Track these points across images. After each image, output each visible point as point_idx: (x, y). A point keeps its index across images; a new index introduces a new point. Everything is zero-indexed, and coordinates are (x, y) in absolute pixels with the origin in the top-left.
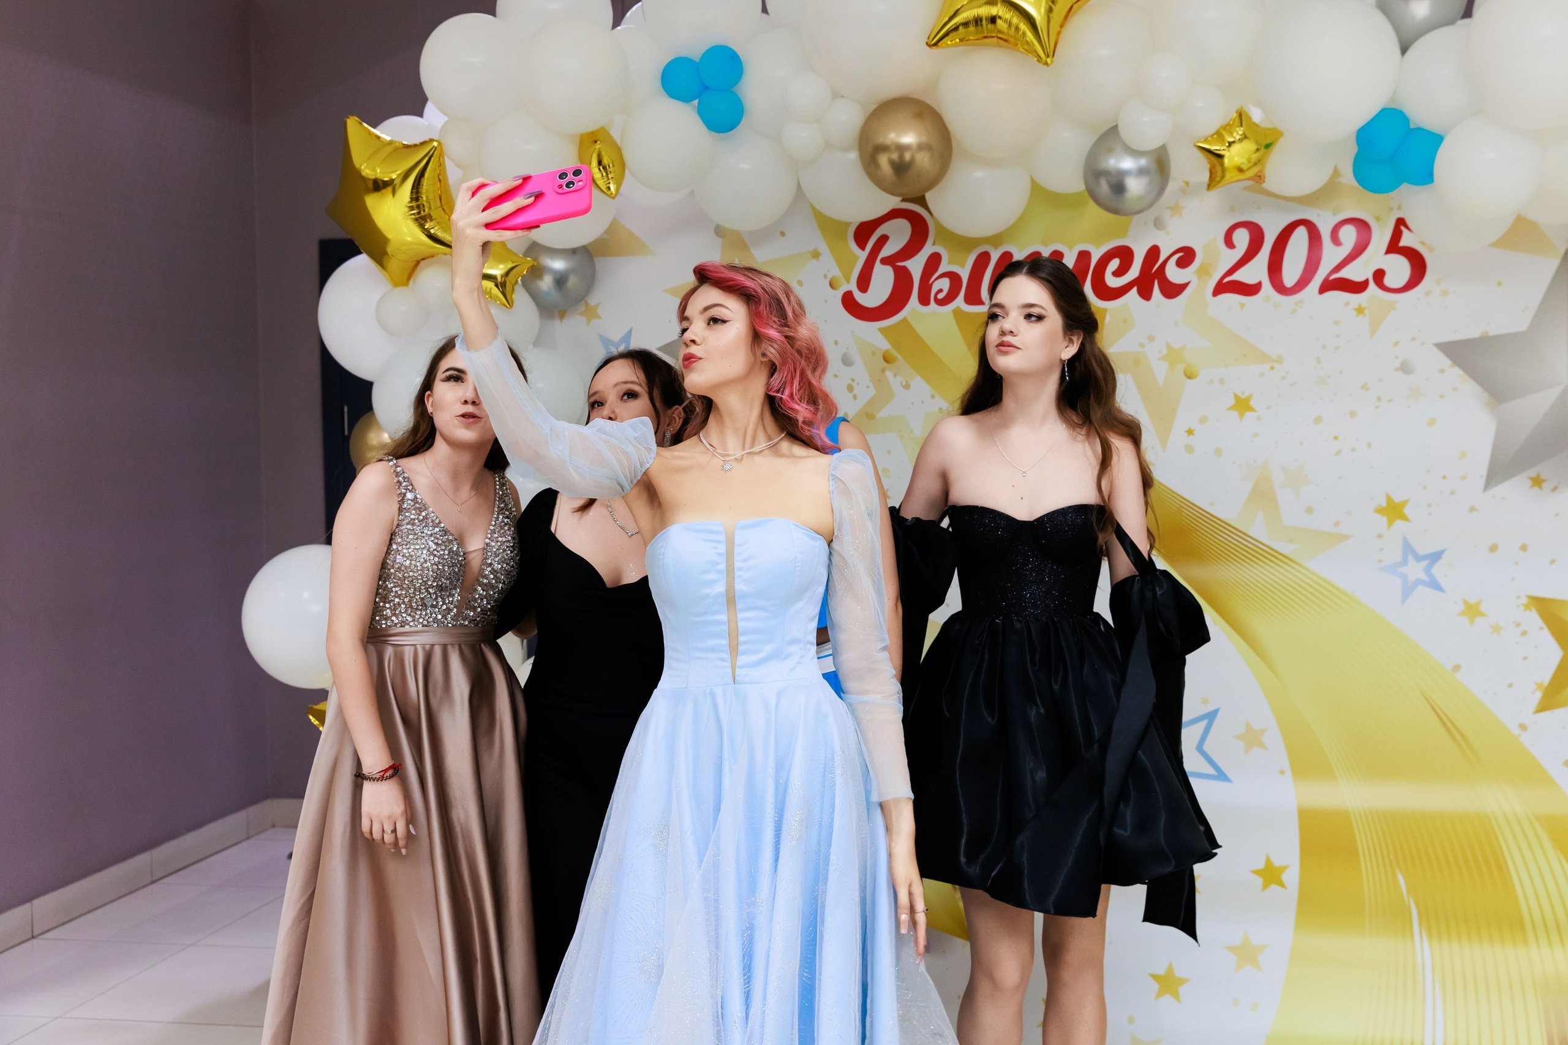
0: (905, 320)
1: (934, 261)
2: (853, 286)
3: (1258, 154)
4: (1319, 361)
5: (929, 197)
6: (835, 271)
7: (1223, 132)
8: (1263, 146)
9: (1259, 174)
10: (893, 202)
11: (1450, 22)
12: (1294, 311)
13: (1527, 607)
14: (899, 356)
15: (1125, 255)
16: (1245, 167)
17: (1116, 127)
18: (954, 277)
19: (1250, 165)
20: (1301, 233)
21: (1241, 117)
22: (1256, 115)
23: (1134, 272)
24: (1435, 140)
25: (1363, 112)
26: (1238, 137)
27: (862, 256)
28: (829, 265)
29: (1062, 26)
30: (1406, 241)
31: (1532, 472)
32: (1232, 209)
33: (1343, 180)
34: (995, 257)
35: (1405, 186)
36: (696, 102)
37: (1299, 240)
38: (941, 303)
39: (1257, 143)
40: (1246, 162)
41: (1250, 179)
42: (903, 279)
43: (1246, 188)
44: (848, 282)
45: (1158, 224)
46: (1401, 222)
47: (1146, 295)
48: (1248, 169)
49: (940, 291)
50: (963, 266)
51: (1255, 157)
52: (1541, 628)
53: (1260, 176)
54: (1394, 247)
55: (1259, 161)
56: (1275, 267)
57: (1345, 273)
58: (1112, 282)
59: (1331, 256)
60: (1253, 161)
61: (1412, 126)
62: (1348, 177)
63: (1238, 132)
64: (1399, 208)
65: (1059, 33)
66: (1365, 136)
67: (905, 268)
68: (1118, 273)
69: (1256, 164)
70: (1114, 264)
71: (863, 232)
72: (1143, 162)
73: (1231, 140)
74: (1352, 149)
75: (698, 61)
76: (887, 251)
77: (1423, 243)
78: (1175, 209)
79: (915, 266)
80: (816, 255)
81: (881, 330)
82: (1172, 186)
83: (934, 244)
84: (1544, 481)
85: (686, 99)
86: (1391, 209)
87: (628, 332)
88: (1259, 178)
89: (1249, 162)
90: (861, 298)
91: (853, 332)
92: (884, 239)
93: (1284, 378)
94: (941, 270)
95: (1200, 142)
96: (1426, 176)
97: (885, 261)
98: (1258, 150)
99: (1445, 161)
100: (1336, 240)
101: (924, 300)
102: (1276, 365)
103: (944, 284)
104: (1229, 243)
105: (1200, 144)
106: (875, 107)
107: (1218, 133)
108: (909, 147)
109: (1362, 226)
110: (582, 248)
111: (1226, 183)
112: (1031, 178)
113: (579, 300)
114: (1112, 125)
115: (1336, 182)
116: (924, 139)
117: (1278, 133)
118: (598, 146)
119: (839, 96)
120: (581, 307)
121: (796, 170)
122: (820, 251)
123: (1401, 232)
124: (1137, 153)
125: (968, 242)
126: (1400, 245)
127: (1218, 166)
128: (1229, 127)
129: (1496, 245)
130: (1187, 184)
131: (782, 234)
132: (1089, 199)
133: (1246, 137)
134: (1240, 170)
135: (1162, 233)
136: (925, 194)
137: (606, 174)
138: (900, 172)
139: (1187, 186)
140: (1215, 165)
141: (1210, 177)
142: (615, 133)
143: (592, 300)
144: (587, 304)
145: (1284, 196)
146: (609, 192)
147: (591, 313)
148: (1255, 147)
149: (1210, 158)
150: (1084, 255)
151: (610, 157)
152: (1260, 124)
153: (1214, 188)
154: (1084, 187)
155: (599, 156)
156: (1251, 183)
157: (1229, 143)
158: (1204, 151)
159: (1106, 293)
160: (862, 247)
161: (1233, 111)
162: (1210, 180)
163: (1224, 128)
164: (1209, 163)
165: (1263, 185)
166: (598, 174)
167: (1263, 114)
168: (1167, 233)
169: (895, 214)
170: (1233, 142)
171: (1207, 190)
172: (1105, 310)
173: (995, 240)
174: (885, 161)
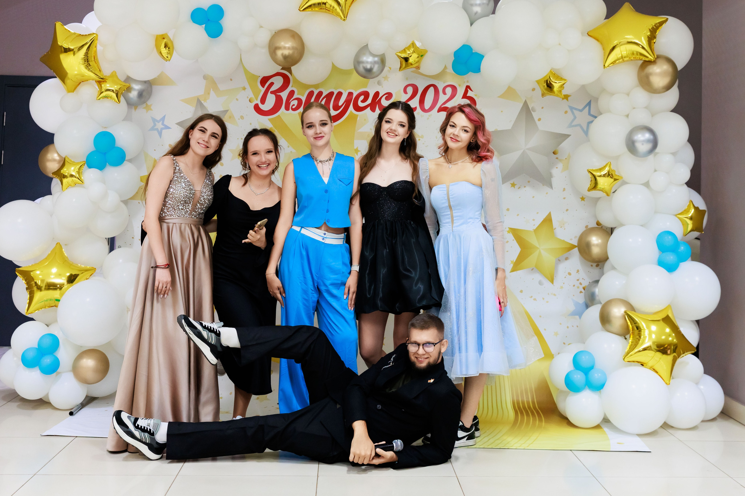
0: (279, 116)
1: (292, 93)
2: (258, 102)
3: (418, 59)
5: (293, 68)
6: (252, 95)
7: (406, 50)
8: (420, 55)
9: (418, 66)
10: (278, 69)
11: (487, 15)
12: (428, 119)
13: (508, 232)
14: (276, 130)
15: (366, 94)
16: (413, 63)
17: (367, 45)
18: (299, 100)
19: (415, 63)
20: (432, 89)
21: (413, 44)
22: (418, 44)
23: (369, 101)
24: (482, 57)
25: (457, 46)
26: (412, 52)
27: (263, 90)
28: (249, 93)
29: (350, 7)
30: (470, 94)
31: (511, 182)
32: (407, 79)
33: (448, 71)
34: (316, 93)
35: (470, 73)
36: (204, 25)
37: (431, 91)
38: (294, 110)
39: (418, 54)
40: (414, 61)
41: (415, 68)
42: (279, 100)
43: (412, 72)
44: (257, 100)
45: (379, 83)
46: (468, 87)
47: (373, 110)
48: (414, 64)
49: (294, 105)
50: (303, 96)
52: (513, 240)
54: (465, 96)
55: (418, 61)
56: (422, 101)
58: (361, 104)
59: (443, 98)
60: (416, 61)
61: (473, 52)
62: (450, 70)
63: (412, 50)
64: (468, 82)
65: (349, 9)
66: (457, 54)
67: (280, 95)
68: (363, 101)
69: (417, 62)
70: (362, 98)
71: (264, 81)
72: (376, 59)
73: (409, 53)
74: (452, 58)
75: (206, 10)
76: (273, 88)
77: (476, 95)
78: (386, 78)
79: (284, 95)
80: (244, 89)
81: (269, 119)
82: (386, 69)
83: (292, 87)
84: (516, 185)
85: (200, 23)
86: (464, 82)
87: (164, 116)
88: (418, 68)
89: (415, 62)
90: (262, 107)
91: (258, 120)
92: (272, 84)
93: (423, 144)
94: (294, 97)
96: (477, 70)
97: (272, 93)
98: (418, 57)
99: (485, 65)
100: (444, 93)
101: (287, 109)
102: (421, 139)
103: (295, 103)
104: (405, 92)
105: (398, 54)
106: (275, 32)
107: (404, 50)
108: (289, 48)
109: (454, 88)
110: (148, 81)
111: (406, 68)
112: (332, 63)
113: (144, 102)
114: (365, 45)
115: (446, 70)
116: (295, 45)
117: (426, 51)
118: (165, 40)
119: (261, 27)
120: (144, 105)
121: (241, 54)
122: (246, 87)
123: (468, 91)
124: (374, 56)
125: (306, 86)
126: (467, 95)
127: (404, 62)
128: (408, 48)
129: (500, 97)
130: (390, 68)
131: (231, 80)
132: (355, 72)
133: (414, 52)
134: (411, 64)
135: (381, 86)
136: (291, 68)
137: (168, 51)
138: (285, 57)
139: (391, 69)
140: (402, 62)
141: (401, 66)
142: (171, 35)
143: (149, 103)
144: (147, 104)
145: (427, 75)
146: (167, 59)
147: (148, 108)
148: (417, 56)
149: (401, 59)
150: (350, 94)
151: (170, 45)
152: (419, 48)
153: (402, 70)
154: (353, 67)
155: (165, 44)
156: (415, 69)
157: (408, 54)
158: (398, 56)
159: (358, 109)
160: (263, 86)
161: (410, 42)
162: (400, 67)
163: (407, 48)
164: (400, 61)
165: (419, 70)
166: (164, 51)
167: (421, 44)
168: (382, 87)
169: (278, 74)
170: (410, 54)
171: (399, 71)
172: (358, 115)
173: (316, 86)
174: (279, 53)
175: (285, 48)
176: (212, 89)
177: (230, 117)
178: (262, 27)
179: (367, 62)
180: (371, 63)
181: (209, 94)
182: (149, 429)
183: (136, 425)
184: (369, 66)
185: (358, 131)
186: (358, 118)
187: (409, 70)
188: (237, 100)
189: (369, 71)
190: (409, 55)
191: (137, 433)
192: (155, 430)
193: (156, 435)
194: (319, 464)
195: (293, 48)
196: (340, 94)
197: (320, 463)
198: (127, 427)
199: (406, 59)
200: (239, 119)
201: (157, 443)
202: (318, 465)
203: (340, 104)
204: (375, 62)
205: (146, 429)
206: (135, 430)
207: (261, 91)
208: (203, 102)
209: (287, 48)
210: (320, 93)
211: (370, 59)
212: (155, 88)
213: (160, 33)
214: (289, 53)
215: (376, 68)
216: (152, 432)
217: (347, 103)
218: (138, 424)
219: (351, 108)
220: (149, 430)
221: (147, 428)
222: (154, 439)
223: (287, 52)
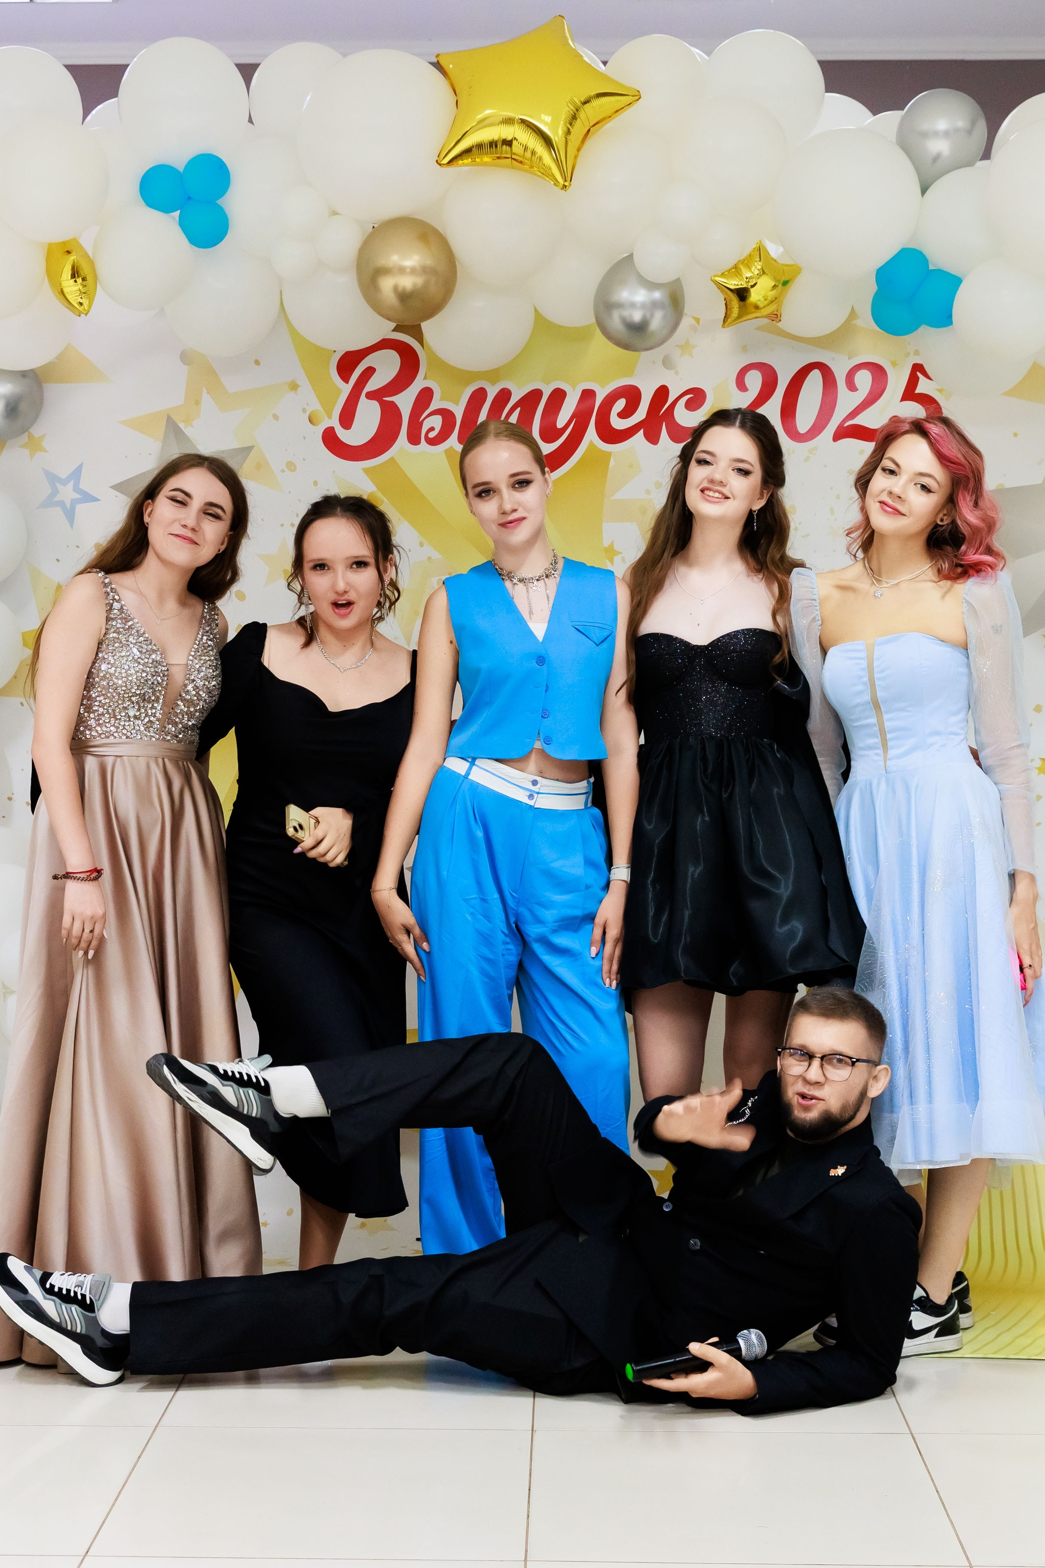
0: (392, 459)
1: (426, 395)
2: (335, 423)
3: (774, 291)
4: (832, 511)
5: (426, 326)
6: (315, 405)
7: (741, 267)
8: (782, 281)
9: (775, 313)
10: (385, 329)
11: (969, 164)
12: (807, 459)
14: (384, 499)
15: (632, 395)
16: (761, 305)
17: (631, 256)
18: (447, 415)
19: (766, 302)
20: (815, 378)
21: (760, 251)
22: (774, 250)
23: (641, 414)
24: (956, 281)
25: (882, 253)
26: (757, 272)
27: (346, 389)
28: (308, 398)
29: (579, 150)
30: (923, 387)
32: (745, 349)
33: (858, 322)
34: (492, 393)
35: (924, 329)
36: (177, 213)
37: (814, 382)
38: (432, 442)
39: (775, 279)
40: (762, 299)
41: (767, 316)
42: (390, 414)
43: (758, 328)
44: (330, 417)
45: (667, 363)
46: (918, 369)
47: (653, 438)
48: (764, 307)
49: (432, 429)
50: (457, 403)
51: (772, 294)
53: (776, 315)
54: (910, 394)
55: (776, 299)
56: (788, 410)
57: (859, 420)
58: (618, 424)
59: (846, 401)
60: (769, 298)
61: (931, 267)
62: (866, 320)
63: (757, 266)
64: (917, 353)
65: (576, 157)
66: (886, 275)
67: (393, 403)
68: (623, 415)
69: (772, 302)
70: (620, 404)
71: (348, 363)
72: (657, 295)
73: (749, 275)
74: (872, 288)
75: (181, 170)
76: (373, 384)
77: (940, 391)
78: (686, 347)
79: (405, 401)
80: (294, 387)
81: (366, 470)
82: (686, 322)
83: (425, 378)
85: (165, 208)
86: (908, 355)
87: (78, 467)
88: (775, 317)
89: (766, 299)
90: (344, 435)
91: (334, 472)
92: (370, 371)
94: (433, 407)
95: (717, 276)
96: (944, 319)
97: (371, 396)
98: (775, 287)
99: (964, 303)
100: (851, 386)
101: (414, 439)
103: (436, 422)
104: (741, 385)
105: (717, 279)
106: (374, 227)
107: (736, 267)
108: (413, 271)
109: (878, 371)
110: (32, 371)
111: (741, 320)
112: (536, 310)
113: (25, 430)
114: (626, 255)
115: (854, 322)
116: (429, 262)
117: (796, 270)
118: (72, 258)
119: (335, 213)
120: (24, 438)
121: (281, 291)
122: (298, 382)
123: (918, 378)
124: (651, 286)
125: (465, 376)
126: (917, 392)
127: (735, 302)
128: (747, 262)
129: (1011, 393)
130: (697, 320)
131: (257, 363)
132: (598, 331)
133: (764, 273)
134: (757, 307)
135: (673, 371)
136: (420, 325)
137: (81, 287)
138: (404, 297)
139: (698, 323)
140: (731, 300)
141: (726, 313)
142: (87, 243)
143: (37, 431)
144: (30, 437)
145: (799, 337)
146: (81, 309)
147: (35, 446)
148: (773, 284)
149: (726, 294)
150: (588, 395)
151: (85, 270)
152: (778, 261)
153: (729, 326)
154: (594, 321)
155: (73, 268)
156: (766, 321)
157: (747, 278)
158: (720, 286)
159: (611, 436)
160: (346, 379)
161: (750, 246)
162: (725, 317)
163: (743, 262)
164: (725, 300)
165: (779, 324)
166: (71, 287)
167: (781, 249)
168: (677, 373)
169: (384, 344)
170: (751, 278)
171: (723, 326)
172: (608, 455)
173: (493, 375)
174: (387, 285)
175: (402, 270)
176: (205, 391)
177: (258, 467)
178: (338, 214)
179: (633, 305)
180: (643, 306)
181: (198, 402)
182: (82, 1294)
183: (48, 1286)
184: (637, 316)
185: (613, 498)
186: (612, 462)
187: (751, 325)
188: (276, 417)
189: (639, 329)
190: (749, 282)
191: (49, 1306)
192: (97, 1297)
193: (98, 1311)
194: (534, 1397)
195: (425, 270)
196: (558, 396)
197: (537, 1394)
198: (24, 1290)
199: (742, 294)
200: (283, 471)
201: (105, 1333)
202: (532, 1399)
203: (561, 423)
204: (655, 305)
205: (72, 1294)
206: (45, 1298)
207: (339, 391)
208: (182, 425)
209: (408, 270)
210: (504, 395)
211: (641, 296)
212: (52, 391)
213: (58, 237)
214: (415, 285)
215: (657, 322)
216: (88, 1302)
217: (580, 420)
218: (51, 1284)
219: (591, 433)
220: (80, 1297)
221: (75, 1293)
222: (95, 1321)
223: (407, 282)
